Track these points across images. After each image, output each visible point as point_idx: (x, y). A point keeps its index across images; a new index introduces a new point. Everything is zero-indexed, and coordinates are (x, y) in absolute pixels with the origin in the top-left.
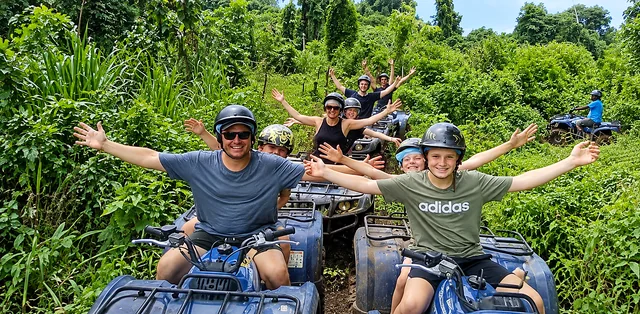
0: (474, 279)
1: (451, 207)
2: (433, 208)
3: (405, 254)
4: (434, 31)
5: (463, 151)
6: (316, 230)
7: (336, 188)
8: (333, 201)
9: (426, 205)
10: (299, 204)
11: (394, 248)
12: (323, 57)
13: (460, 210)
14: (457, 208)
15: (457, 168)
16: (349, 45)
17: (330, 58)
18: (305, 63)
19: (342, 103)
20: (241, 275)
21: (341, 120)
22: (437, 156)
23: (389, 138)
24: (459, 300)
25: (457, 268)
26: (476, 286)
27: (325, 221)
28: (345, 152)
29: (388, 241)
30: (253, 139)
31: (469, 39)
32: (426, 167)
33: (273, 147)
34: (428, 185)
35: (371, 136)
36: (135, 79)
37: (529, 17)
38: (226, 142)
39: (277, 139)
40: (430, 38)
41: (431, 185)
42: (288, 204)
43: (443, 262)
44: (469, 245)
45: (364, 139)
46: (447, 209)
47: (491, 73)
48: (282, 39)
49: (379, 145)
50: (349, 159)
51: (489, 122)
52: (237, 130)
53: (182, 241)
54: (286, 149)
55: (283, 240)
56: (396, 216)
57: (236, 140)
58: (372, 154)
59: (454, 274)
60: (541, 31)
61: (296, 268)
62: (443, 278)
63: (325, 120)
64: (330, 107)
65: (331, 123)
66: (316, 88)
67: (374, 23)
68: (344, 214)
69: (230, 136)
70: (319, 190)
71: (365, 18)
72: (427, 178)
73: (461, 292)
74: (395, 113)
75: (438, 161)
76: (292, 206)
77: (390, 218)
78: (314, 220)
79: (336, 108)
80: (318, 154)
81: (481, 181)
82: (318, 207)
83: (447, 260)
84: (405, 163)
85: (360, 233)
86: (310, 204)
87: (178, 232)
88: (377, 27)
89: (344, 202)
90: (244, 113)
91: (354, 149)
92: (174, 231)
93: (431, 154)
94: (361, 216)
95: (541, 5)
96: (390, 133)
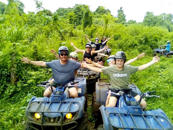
0: (128, 95)
1: (122, 75)
2: (117, 75)
3: (109, 89)
4: (117, 20)
5: (126, 59)
6: (85, 82)
7: (90, 71)
8: (89, 75)
9: (115, 74)
10: (80, 75)
11: (106, 87)
12: (82, 31)
13: (124, 76)
14: (124, 75)
15: (124, 64)
16: (90, 26)
17: (84, 31)
18: (76, 33)
19: (91, 46)
20: (64, 95)
21: (90, 51)
22: (118, 61)
23: (105, 55)
24: (125, 101)
25: (124, 93)
26: (129, 97)
27: (87, 80)
28: (92, 60)
29: (105, 86)
30: (68, 56)
31: (128, 23)
32: (115, 64)
33: (73, 58)
34: (116, 69)
35: (100, 55)
36: (32, 36)
37: (148, 16)
38: (61, 56)
39: (74, 56)
40: (116, 22)
41: (117, 69)
42: (76, 75)
43: (120, 91)
44: (126, 86)
45: (97, 56)
46: (121, 76)
47: (135, 36)
48: (69, 24)
49: (102, 58)
50: (93, 62)
51: (133, 51)
52: (64, 53)
53: (49, 85)
54: (76, 59)
55: (76, 85)
56: (107, 79)
57: (64, 56)
58: (100, 61)
59: (123, 95)
60: (152, 21)
61: (79, 93)
62: (120, 96)
63: (86, 51)
64: (87, 47)
65: (88, 52)
66: (82, 42)
67: (98, 17)
68: (92, 78)
69: (62, 55)
70: (85, 71)
71: (95, 16)
72: (116, 67)
73: (125, 99)
74: (107, 49)
75: (119, 62)
76: (77, 76)
77: (105, 79)
78: (84, 80)
79: (89, 47)
80: (85, 61)
81: (130, 68)
82: (85, 76)
83: (121, 91)
84: (110, 63)
85: (97, 83)
86: (82, 75)
87: (48, 83)
88: (99, 18)
89: (92, 75)
90: (66, 48)
91: (95, 59)
92: (47, 82)
93: (117, 60)
94: (97, 79)
95: (152, 12)
96: (105, 54)
